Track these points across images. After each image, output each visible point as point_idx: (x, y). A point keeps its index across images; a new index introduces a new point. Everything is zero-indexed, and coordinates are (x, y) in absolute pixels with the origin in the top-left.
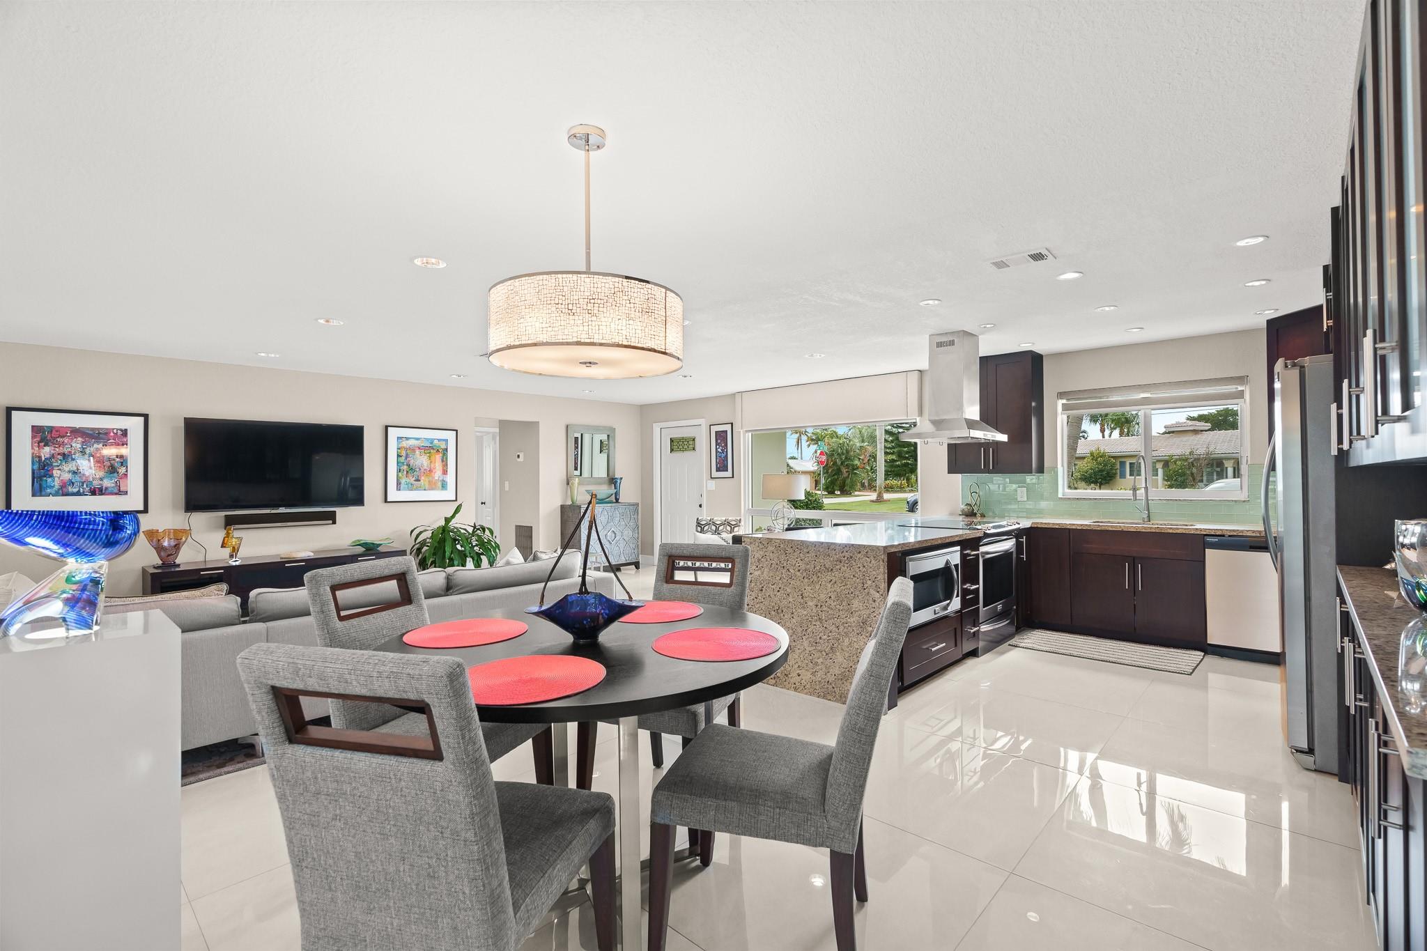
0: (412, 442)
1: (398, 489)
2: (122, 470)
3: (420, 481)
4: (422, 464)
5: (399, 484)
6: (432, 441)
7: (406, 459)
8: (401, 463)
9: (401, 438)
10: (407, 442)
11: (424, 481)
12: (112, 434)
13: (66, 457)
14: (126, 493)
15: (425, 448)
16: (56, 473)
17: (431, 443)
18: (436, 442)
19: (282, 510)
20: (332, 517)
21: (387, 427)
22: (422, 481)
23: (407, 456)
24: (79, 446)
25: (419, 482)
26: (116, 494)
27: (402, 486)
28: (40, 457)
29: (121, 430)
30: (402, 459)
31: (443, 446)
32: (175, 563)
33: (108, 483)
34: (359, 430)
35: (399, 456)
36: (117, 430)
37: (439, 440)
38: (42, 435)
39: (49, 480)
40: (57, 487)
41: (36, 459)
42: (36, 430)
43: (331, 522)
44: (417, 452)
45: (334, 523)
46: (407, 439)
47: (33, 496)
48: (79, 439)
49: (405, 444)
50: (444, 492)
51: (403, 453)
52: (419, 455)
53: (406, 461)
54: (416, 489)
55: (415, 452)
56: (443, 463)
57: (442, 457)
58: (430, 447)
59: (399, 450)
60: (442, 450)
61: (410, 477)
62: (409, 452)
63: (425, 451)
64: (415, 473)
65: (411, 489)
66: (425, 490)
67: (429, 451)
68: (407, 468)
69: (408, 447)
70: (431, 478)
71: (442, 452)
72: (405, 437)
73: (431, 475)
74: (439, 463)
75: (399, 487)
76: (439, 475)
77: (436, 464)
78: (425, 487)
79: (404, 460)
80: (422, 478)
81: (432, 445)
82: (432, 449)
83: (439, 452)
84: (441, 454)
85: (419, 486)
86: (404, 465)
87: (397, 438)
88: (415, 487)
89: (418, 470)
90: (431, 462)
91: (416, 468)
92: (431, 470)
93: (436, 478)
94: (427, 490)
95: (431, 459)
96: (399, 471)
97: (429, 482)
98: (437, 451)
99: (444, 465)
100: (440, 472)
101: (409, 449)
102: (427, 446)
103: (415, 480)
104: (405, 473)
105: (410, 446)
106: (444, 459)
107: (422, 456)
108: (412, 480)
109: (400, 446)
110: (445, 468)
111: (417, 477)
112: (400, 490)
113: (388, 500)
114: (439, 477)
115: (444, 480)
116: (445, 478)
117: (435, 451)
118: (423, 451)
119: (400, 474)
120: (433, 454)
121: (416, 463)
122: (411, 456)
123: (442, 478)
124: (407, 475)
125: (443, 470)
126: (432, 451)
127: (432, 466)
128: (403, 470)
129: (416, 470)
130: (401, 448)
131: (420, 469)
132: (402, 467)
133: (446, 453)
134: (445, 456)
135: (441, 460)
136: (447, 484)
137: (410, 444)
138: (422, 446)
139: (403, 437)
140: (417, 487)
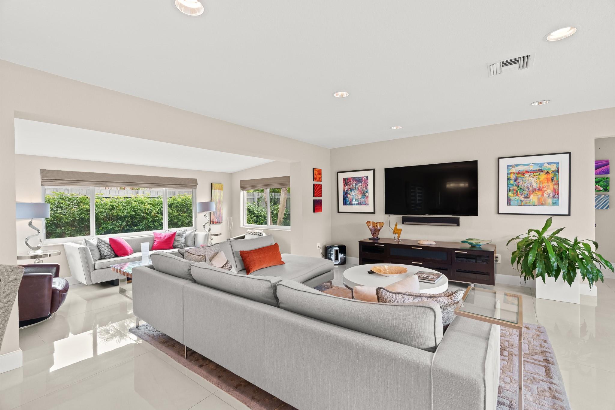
0: (521, 168)
2: (367, 195)
3: (529, 198)
4: (531, 184)
8: (510, 184)
9: (511, 166)
10: (517, 168)
11: (534, 198)
12: (364, 179)
13: (351, 189)
14: (368, 204)
15: (534, 172)
16: (349, 196)
17: (541, 167)
18: (545, 165)
19: (427, 215)
20: (457, 222)
21: (499, 159)
22: (531, 198)
23: (516, 179)
24: (354, 185)
25: (527, 199)
26: (365, 205)
27: (512, 202)
28: (345, 190)
29: (366, 177)
30: (512, 182)
31: (554, 167)
32: (377, 238)
33: (363, 200)
34: (474, 164)
35: (509, 179)
36: (365, 177)
37: (549, 163)
38: (346, 181)
39: (347, 199)
40: (349, 202)
41: (344, 190)
42: (344, 179)
43: (456, 225)
44: (526, 175)
45: (458, 225)
46: (516, 166)
47: (344, 205)
48: (355, 182)
49: (514, 170)
50: (555, 207)
51: (512, 176)
52: (528, 177)
53: (515, 183)
54: (526, 204)
55: (524, 175)
56: (554, 183)
57: (553, 178)
58: (539, 170)
59: (509, 175)
60: (553, 172)
61: (519, 195)
62: (519, 176)
63: (535, 174)
64: (524, 192)
65: (520, 205)
66: (533, 205)
67: (538, 174)
68: (516, 188)
69: (517, 172)
70: (540, 196)
71: (553, 174)
72: (514, 165)
73: (540, 193)
74: (550, 183)
75: (510, 203)
76: (549, 193)
77: (545, 184)
78: (534, 203)
79: (514, 182)
80: (532, 196)
81: (542, 168)
82: (541, 171)
83: (550, 173)
84: (551, 175)
85: (528, 202)
86: (514, 186)
87: (508, 166)
88: (524, 203)
89: (527, 189)
90: (541, 182)
91: (525, 188)
92: (540, 189)
93: (546, 195)
94: (536, 205)
95: (541, 180)
96: (510, 191)
97: (539, 199)
98: (548, 173)
99: (555, 184)
100: (550, 191)
101: (519, 173)
102: (537, 170)
103: (524, 198)
104: (515, 192)
105: (520, 171)
106: (555, 179)
107: (532, 178)
108: (521, 197)
109: (510, 171)
110: (556, 187)
111: (525, 195)
112: (510, 205)
113: (500, 212)
114: (549, 195)
115: (556, 198)
116: (556, 196)
117: (545, 173)
118: (532, 174)
119: (510, 193)
120: (543, 176)
121: (525, 184)
122: (520, 178)
123: (553, 196)
124: (516, 194)
125: (554, 189)
126: (541, 173)
127: (541, 186)
128: (513, 190)
129: (525, 189)
130: (511, 173)
131: (529, 189)
132: (512, 188)
133: (557, 174)
134: (556, 176)
135: (552, 180)
136: (558, 201)
137: (519, 169)
138: (532, 170)
139: (513, 165)
140: (526, 203)
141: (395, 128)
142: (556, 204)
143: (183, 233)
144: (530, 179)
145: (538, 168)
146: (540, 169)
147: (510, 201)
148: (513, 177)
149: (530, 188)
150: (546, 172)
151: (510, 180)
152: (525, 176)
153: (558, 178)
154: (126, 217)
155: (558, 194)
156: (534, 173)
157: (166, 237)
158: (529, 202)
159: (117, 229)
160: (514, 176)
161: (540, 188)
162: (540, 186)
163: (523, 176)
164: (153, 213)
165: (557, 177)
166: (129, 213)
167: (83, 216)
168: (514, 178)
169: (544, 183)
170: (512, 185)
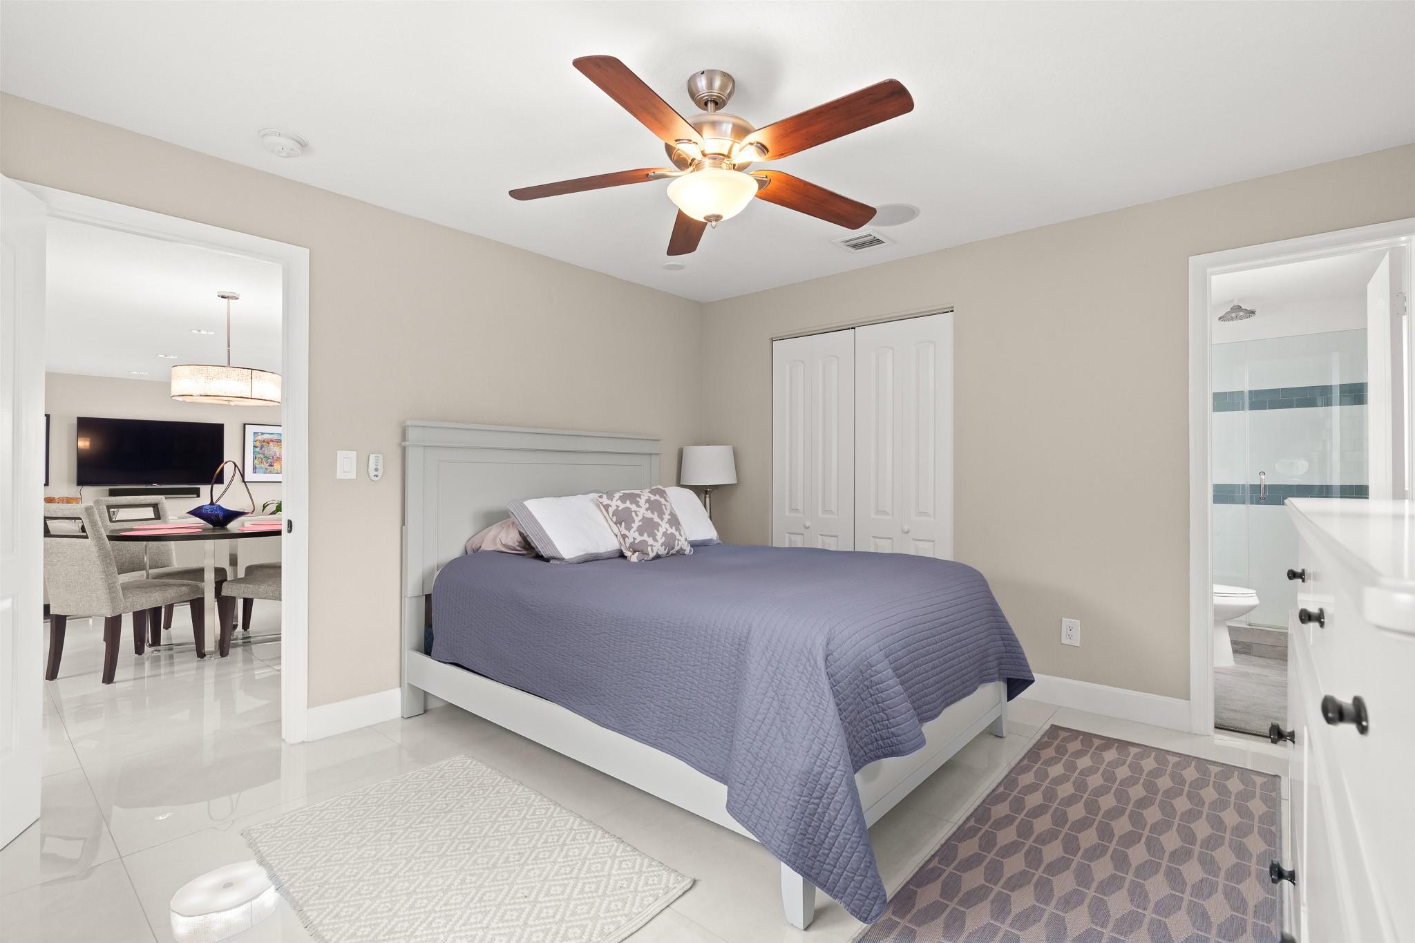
1: (255, 472)
3: (272, 466)
4: (275, 452)
5: (255, 468)
7: (261, 449)
9: (257, 433)
10: (263, 436)
11: (276, 466)
15: (278, 441)
19: (156, 486)
20: (197, 493)
21: (245, 425)
22: (274, 466)
23: (262, 447)
27: (257, 470)
30: (258, 450)
34: (220, 428)
43: (195, 496)
44: (271, 444)
45: (198, 496)
46: (262, 434)
49: (260, 437)
51: (258, 444)
52: (272, 446)
53: (261, 451)
54: (270, 472)
59: (255, 442)
61: (264, 463)
62: (264, 444)
64: (269, 460)
65: (266, 472)
66: (277, 473)
68: (261, 456)
72: (260, 433)
75: (255, 470)
85: (272, 470)
86: (259, 454)
87: (254, 433)
89: (271, 458)
94: (280, 473)
96: (255, 458)
97: (282, 467)
101: (264, 441)
103: (269, 466)
104: (260, 460)
105: (265, 439)
108: (266, 465)
109: (256, 439)
111: (270, 463)
113: (245, 480)
119: (256, 461)
121: (270, 453)
122: (265, 447)
124: (262, 462)
128: (258, 457)
129: (269, 457)
131: (273, 457)
137: (265, 437)
138: (276, 440)
141: (135, 373)
144: (274, 448)
151: (256, 447)
163: (267, 445)
170: (257, 453)
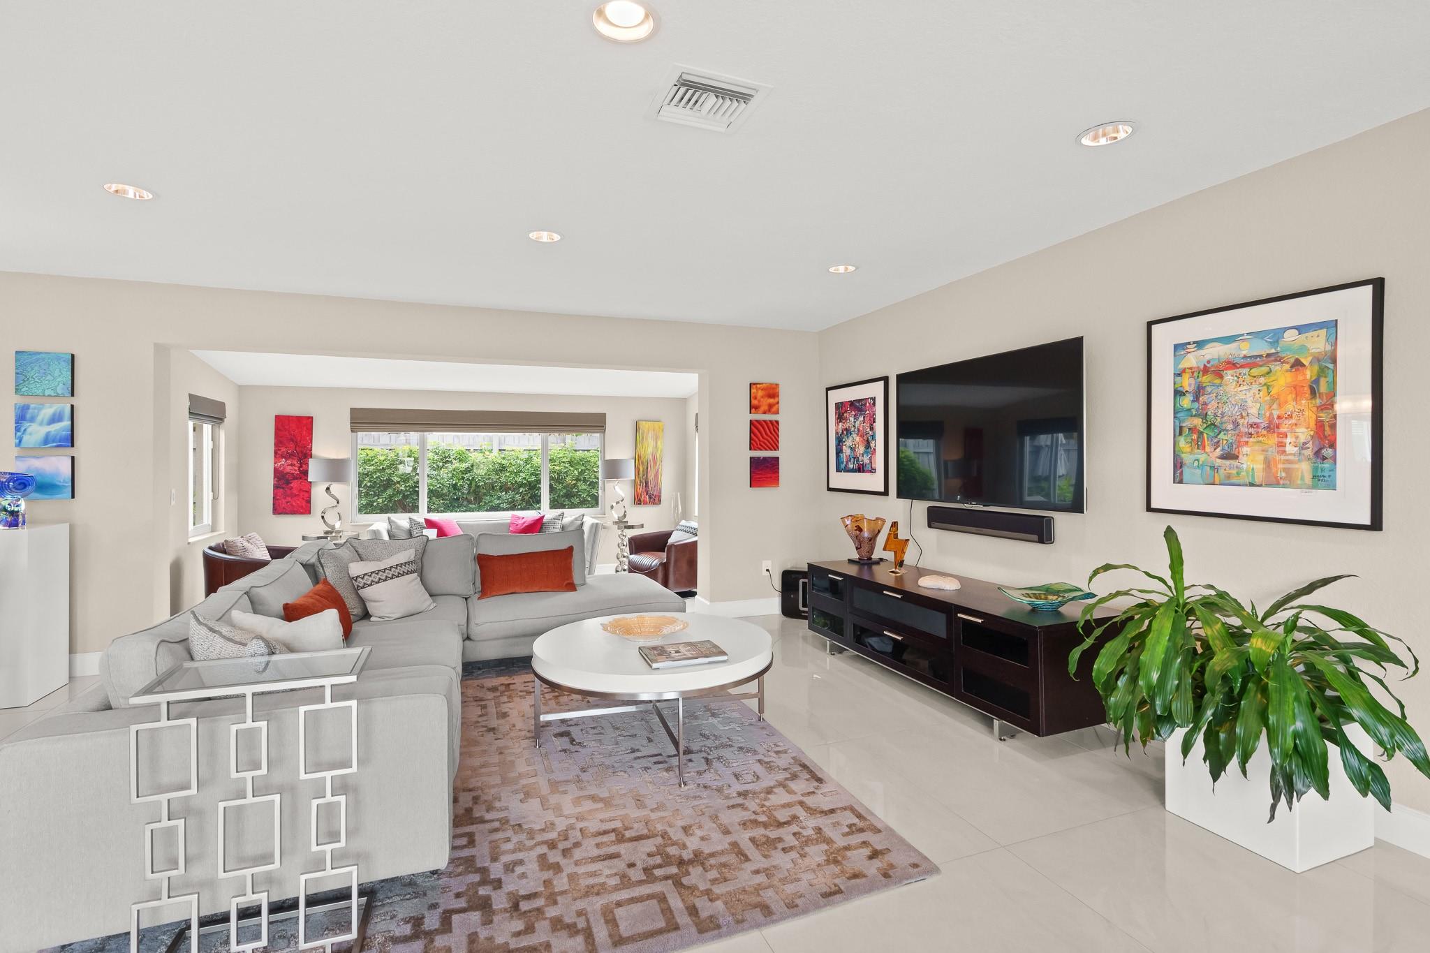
0: (1214, 353)
1: (1178, 479)
2: (873, 445)
3: (1236, 457)
4: (1243, 406)
5: (1178, 465)
6: (1276, 335)
7: (1196, 398)
8: (1183, 410)
9: (1185, 346)
10: (1202, 352)
11: (1251, 460)
12: (868, 405)
13: (848, 432)
14: (876, 471)
15: (1251, 362)
16: (844, 448)
17: (1275, 343)
18: (1290, 336)
19: (976, 506)
20: (1039, 530)
21: (1150, 324)
22: (1242, 459)
23: (1199, 392)
24: (853, 420)
25: (1232, 462)
26: (871, 472)
27: (1186, 472)
28: (838, 434)
30: (1186, 402)
31: (1317, 343)
32: (870, 559)
33: (866, 460)
35: (1178, 393)
36: (872, 398)
37: (1301, 329)
38: (839, 412)
39: (841, 456)
40: (844, 463)
42: (837, 408)
43: (1035, 537)
44: (1229, 376)
46: (1200, 344)
48: (853, 413)
49: (1192, 360)
50: (1322, 494)
51: (1187, 383)
52: (1235, 383)
53: (1196, 405)
54: (1228, 482)
55: (1221, 377)
56: (1318, 401)
57: (1317, 381)
58: (1268, 355)
59: (1178, 379)
60: (1317, 359)
61: (1208, 449)
62: (1206, 379)
63: (1255, 371)
64: (1222, 436)
65: (1212, 481)
66: (1252, 485)
67: (1265, 369)
68: (1197, 422)
69: (1202, 367)
70: (1272, 452)
71: (1316, 368)
72: (1194, 343)
73: (1273, 440)
74: (1303, 402)
75: (1181, 474)
76: (1302, 439)
77: (1290, 407)
78: (1253, 476)
79: (1193, 401)
80: (1245, 450)
81: (1279, 349)
82: (1276, 360)
83: (1304, 365)
84: (1309, 374)
85: (1234, 472)
86: (1192, 416)
87: (1177, 347)
88: (1222, 477)
89: (1230, 427)
90: (1274, 400)
91: (1225, 423)
92: (1272, 427)
93: (1290, 449)
94: (1260, 486)
95: (1274, 391)
96: (1180, 434)
97: (1268, 463)
98: (1298, 364)
99: (1322, 408)
100: (1304, 434)
101: (1205, 370)
102: (1261, 356)
103: (1223, 457)
104: (1195, 437)
105: (1209, 362)
106: (1323, 387)
107: (1245, 387)
108: (1213, 456)
109: (1181, 366)
110: (1324, 416)
111: (1226, 448)
112: (1181, 482)
113: (1153, 506)
114: (1303, 447)
115: (1324, 458)
116: (1327, 452)
117: (1287, 367)
118: (1246, 370)
119: (1182, 442)
120: (1282, 377)
121: (1226, 409)
122: (1209, 389)
123: (1317, 453)
124: (1199, 444)
125: (1320, 425)
126: (1276, 367)
127: (1276, 413)
128: (1190, 429)
129: (1224, 426)
130: (1184, 371)
131: (1236, 424)
132: (1188, 423)
133: (1331, 366)
134: (1326, 377)
135: (1313, 392)
136: (1333, 470)
137: (1208, 357)
138: (1245, 357)
139: (1189, 343)
140: (1229, 476)
142: (1323, 479)
143: (556, 518)
144: (1240, 389)
145: (1263, 348)
146: (1273, 351)
147: (1181, 467)
148: (1190, 385)
149: (1241, 421)
150: (1292, 360)
151: (1181, 395)
152: (1226, 378)
153: (1334, 383)
154: (521, 485)
155: (1333, 445)
156: (1251, 366)
157: (526, 524)
158: (1238, 474)
159: (505, 506)
160: (1192, 381)
161: (1270, 422)
162: (1271, 414)
163: (1217, 381)
164: (568, 479)
165: (1330, 379)
166: (525, 479)
167: (454, 482)
168: (1193, 387)
169: (1286, 402)
170: (1186, 413)
